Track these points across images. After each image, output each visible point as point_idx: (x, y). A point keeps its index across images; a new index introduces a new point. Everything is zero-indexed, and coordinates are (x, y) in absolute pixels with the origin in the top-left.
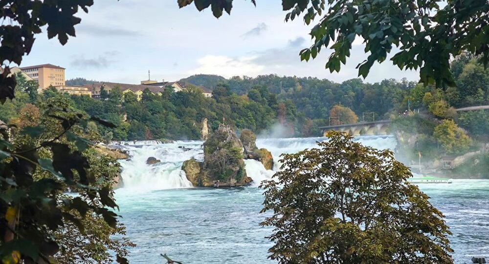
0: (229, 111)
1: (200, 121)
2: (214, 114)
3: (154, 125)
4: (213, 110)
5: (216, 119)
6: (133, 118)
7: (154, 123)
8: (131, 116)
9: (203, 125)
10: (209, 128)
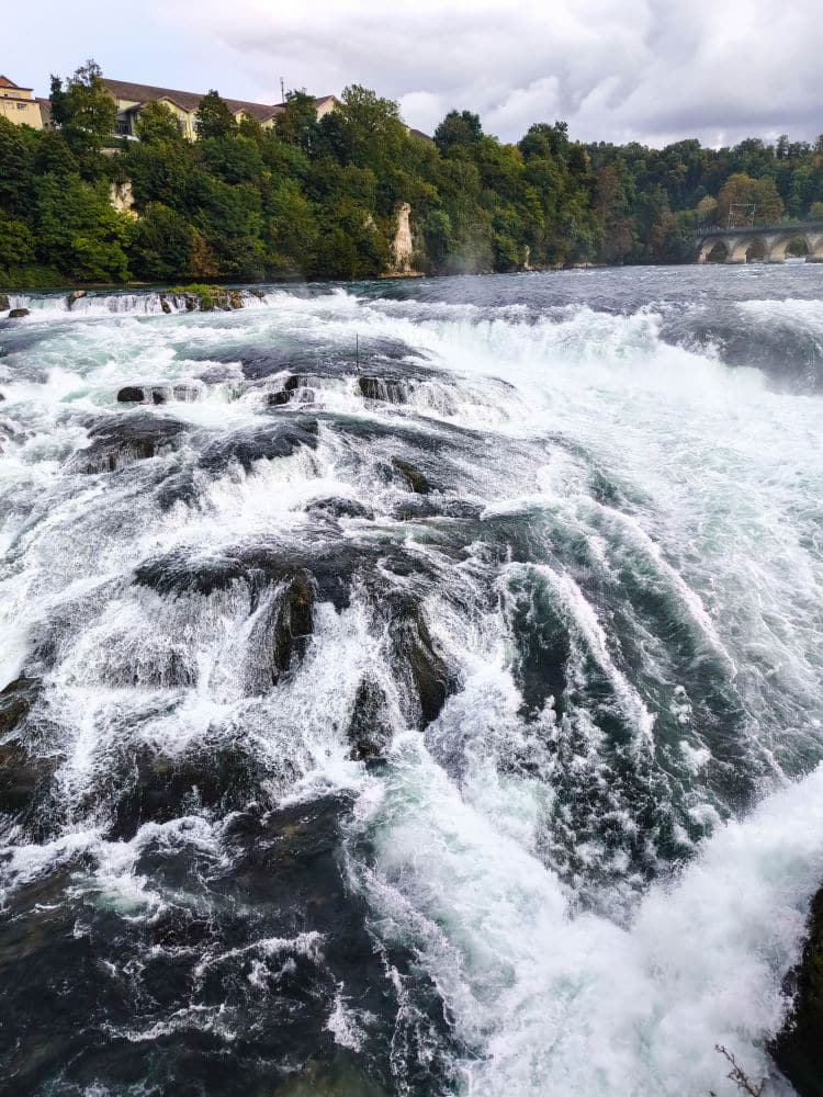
0: (475, 180)
1: (390, 213)
2: (430, 189)
3: (219, 222)
4: (430, 179)
5: (436, 206)
6: (155, 197)
7: (221, 214)
8: (149, 191)
9: (397, 226)
10: (416, 234)
